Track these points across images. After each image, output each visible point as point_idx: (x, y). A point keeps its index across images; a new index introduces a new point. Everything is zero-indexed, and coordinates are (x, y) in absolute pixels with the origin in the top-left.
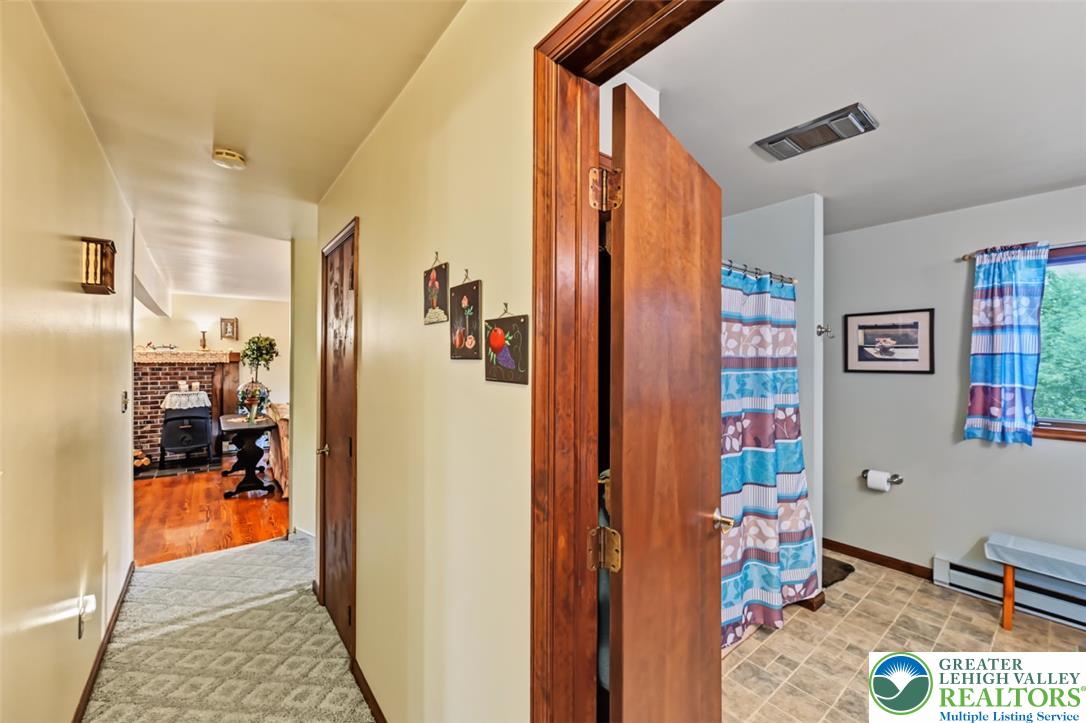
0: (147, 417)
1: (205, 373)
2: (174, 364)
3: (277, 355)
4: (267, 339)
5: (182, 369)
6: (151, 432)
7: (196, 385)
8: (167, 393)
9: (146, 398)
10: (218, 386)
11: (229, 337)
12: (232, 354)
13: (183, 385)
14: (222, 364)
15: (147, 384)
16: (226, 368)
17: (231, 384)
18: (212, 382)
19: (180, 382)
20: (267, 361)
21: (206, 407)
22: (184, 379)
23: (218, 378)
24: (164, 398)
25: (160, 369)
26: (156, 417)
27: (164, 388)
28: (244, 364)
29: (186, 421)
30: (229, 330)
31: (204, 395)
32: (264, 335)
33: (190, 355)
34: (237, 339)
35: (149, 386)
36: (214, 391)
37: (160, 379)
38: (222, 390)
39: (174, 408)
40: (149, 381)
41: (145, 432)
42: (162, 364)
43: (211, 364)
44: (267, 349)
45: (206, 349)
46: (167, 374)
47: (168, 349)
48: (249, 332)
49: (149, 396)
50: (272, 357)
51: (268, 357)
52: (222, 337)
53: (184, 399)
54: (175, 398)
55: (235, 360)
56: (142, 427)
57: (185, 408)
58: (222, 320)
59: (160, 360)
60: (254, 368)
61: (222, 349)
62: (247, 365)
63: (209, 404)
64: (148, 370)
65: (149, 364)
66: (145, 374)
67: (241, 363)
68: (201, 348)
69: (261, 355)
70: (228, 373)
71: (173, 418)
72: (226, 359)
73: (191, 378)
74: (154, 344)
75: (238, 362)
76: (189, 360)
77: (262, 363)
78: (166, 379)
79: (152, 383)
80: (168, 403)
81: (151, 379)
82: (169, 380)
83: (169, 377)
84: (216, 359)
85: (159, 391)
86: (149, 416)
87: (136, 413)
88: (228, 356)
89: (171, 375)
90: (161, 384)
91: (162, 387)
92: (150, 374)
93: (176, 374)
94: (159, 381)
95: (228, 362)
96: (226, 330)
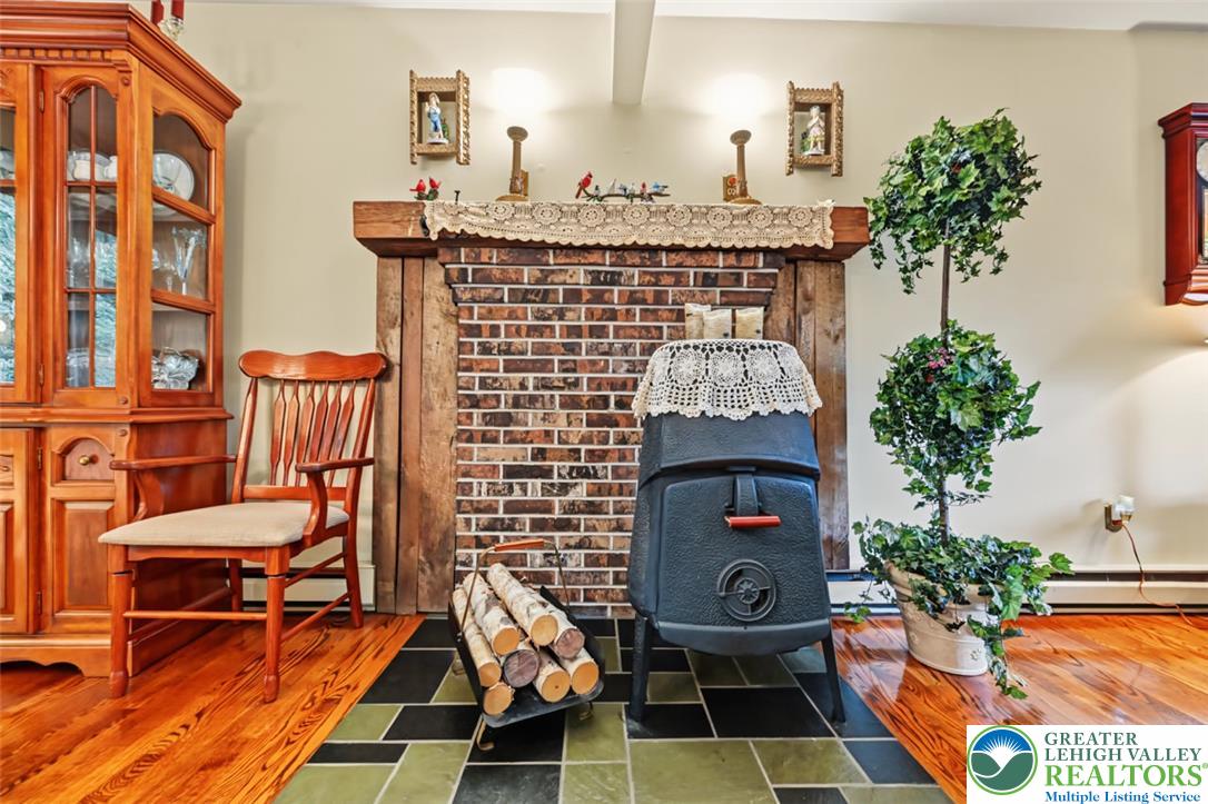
0: (577, 454)
1: (744, 298)
2: (657, 252)
5: (679, 279)
6: (593, 508)
7: (755, 315)
9: (576, 384)
11: (813, 162)
12: (838, 214)
14: (794, 264)
15: (578, 331)
16: (807, 282)
17: (821, 343)
25: (614, 279)
26: (602, 455)
27: (626, 349)
29: (746, 485)
30: (815, 133)
34: (839, 170)
35: (585, 342)
37: (613, 316)
39: (690, 412)
40: (583, 323)
41: (572, 508)
42: (621, 252)
43: (770, 257)
46: (633, 299)
47: (636, 202)
49: (585, 376)
52: (792, 162)
53: (727, 369)
54: (688, 366)
56: (564, 489)
58: (796, 95)
59: (617, 234)
64: (582, 278)
65: (584, 251)
66: (573, 296)
70: (811, 301)
72: (822, 236)
74: (603, 183)
76: (704, 235)
78: (629, 314)
79: (592, 331)
80: (661, 391)
81: (590, 315)
82: (638, 323)
83: (638, 308)
84: (788, 231)
85: (610, 359)
86: (584, 448)
87: (548, 434)
88: (828, 221)
89: (644, 301)
90: (616, 336)
91: (618, 343)
92: (586, 296)
93: (659, 298)
94: (611, 324)
95: (830, 243)
96: (805, 135)
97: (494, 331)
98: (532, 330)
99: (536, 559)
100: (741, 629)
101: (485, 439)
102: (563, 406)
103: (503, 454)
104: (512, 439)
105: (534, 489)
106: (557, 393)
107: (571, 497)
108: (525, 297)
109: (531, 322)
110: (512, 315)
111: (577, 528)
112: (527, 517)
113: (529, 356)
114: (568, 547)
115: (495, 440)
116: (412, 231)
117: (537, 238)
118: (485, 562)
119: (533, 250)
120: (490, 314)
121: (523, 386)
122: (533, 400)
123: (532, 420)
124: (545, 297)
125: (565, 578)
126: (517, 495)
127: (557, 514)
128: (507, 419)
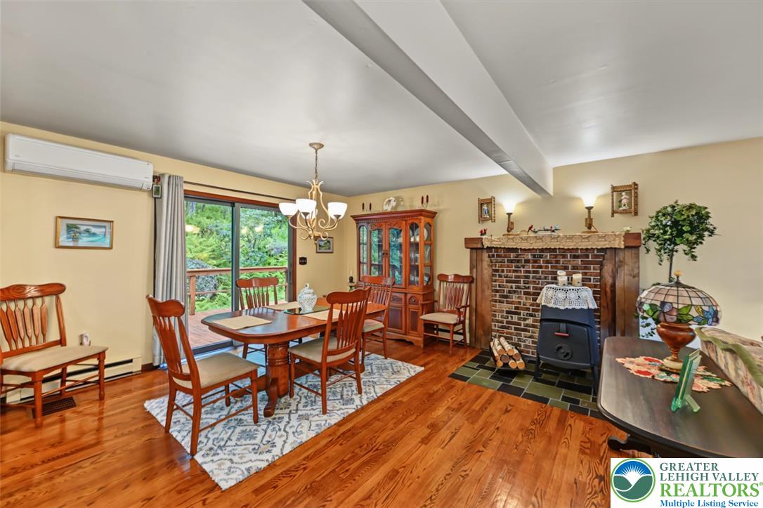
0: (528, 309)
1: (591, 263)
2: (554, 250)
3: (712, 233)
4: (691, 207)
5: (564, 257)
6: (532, 326)
7: (578, 277)
8: (548, 283)
9: (529, 288)
10: (609, 281)
11: (624, 212)
12: (628, 235)
13: (562, 276)
14: (615, 250)
15: (529, 272)
16: (621, 256)
17: (628, 278)
18: (600, 274)
19: (559, 272)
20: (692, 245)
21: (589, 309)
22: (565, 268)
23: (608, 268)
24: (541, 289)
25: (541, 256)
26: (537, 311)
27: (545, 278)
28: (648, 251)
29: (563, 326)
30: (624, 201)
31: (587, 293)
32: (684, 201)
33: (571, 238)
34: (636, 214)
35: (531, 275)
36: (603, 286)
37: (541, 267)
38: (613, 285)
39: (550, 306)
40: (531, 269)
41: (527, 325)
42: (542, 250)
43: (599, 250)
44: (691, 224)
45: (593, 229)
46: (548, 262)
47: (549, 233)
48: (655, 200)
49: (531, 286)
50: (701, 237)
51: (693, 238)
52: (613, 213)
53: (561, 295)
54: (550, 293)
55: (633, 243)
56: (525, 319)
57: (562, 308)
58: (614, 189)
59: (541, 245)
60: (665, 257)
61: (615, 229)
62: (653, 252)
63: (593, 305)
64: (529, 256)
65: (529, 250)
66: (527, 261)
67: (642, 249)
68: (586, 229)
69: (680, 233)
70: (622, 263)
71: (552, 319)
72: (619, 243)
73: (574, 268)
74: (536, 228)
75: (637, 247)
76: (571, 245)
77: (682, 247)
78: (547, 267)
79: (534, 272)
81: (533, 267)
82: (550, 269)
83: (550, 265)
84: (604, 243)
85: (540, 281)
86: (531, 307)
87: (519, 303)
88: (622, 239)
89: (551, 263)
90: (542, 273)
91: (543, 276)
92: (531, 261)
93: (557, 262)
94: (540, 270)
95: (623, 247)
96: (620, 201)
97: (503, 271)
98: (514, 271)
99: (515, 339)
100: (561, 361)
101: (500, 302)
102: (524, 294)
103: (505, 307)
104: (508, 303)
105: (515, 318)
106: (522, 290)
107: (527, 322)
108: (511, 261)
109: (514, 268)
110: (508, 267)
111: (529, 332)
112: (513, 326)
113: (513, 279)
114: (526, 337)
115: (503, 303)
116: (479, 246)
117: (514, 247)
118: (500, 337)
119: (515, 250)
120: (501, 266)
121: (512, 287)
122: (515, 292)
123: (514, 298)
124: (518, 261)
125: (526, 346)
126: (510, 319)
127: (522, 327)
128: (506, 297)
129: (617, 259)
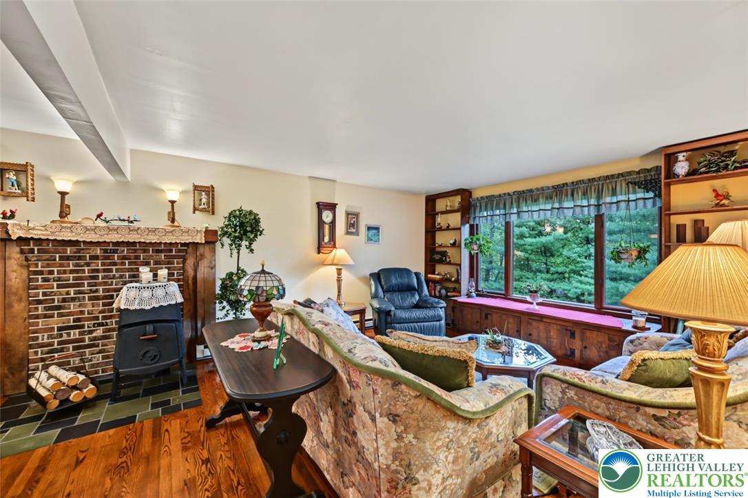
0: (97, 318)
1: (174, 257)
2: (134, 244)
3: (261, 232)
4: (251, 213)
5: (145, 251)
6: (104, 337)
7: (163, 273)
8: (125, 283)
9: (97, 291)
10: (191, 273)
11: (203, 210)
12: (207, 232)
13: (145, 273)
14: (196, 245)
15: (98, 271)
16: (201, 250)
17: (207, 270)
18: (183, 268)
19: (142, 269)
20: (251, 241)
21: (177, 304)
22: (147, 264)
23: (190, 262)
24: (119, 290)
25: (115, 251)
26: (110, 317)
27: (121, 277)
28: (223, 245)
29: (149, 328)
30: (204, 200)
31: (174, 288)
32: (246, 208)
33: (154, 231)
34: (213, 213)
35: (101, 275)
36: (185, 280)
37: (115, 264)
38: (195, 278)
39: (132, 308)
40: (100, 267)
41: (95, 339)
42: (117, 244)
43: (183, 245)
44: (251, 226)
45: (176, 224)
46: (124, 258)
47: (126, 223)
48: (225, 207)
49: (101, 288)
50: (256, 236)
51: (252, 236)
52: (195, 209)
53: (146, 294)
54: (133, 293)
55: (212, 238)
56: (91, 332)
57: (148, 308)
58: (196, 188)
59: (114, 237)
60: (235, 251)
61: (194, 224)
62: (227, 247)
63: (180, 299)
64: (98, 251)
65: (98, 244)
66: (94, 258)
67: (218, 245)
68: (170, 223)
69: (245, 232)
70: (202, 256)
71: (131, 322)
72: (200, 239)
73: (156, 263)
75: (214, 243)
76: (153, 239)
77: (244, 243)
78: (123, 264)
79: (105, 271)
80: (123, 301)
81: (103, 264)
82: (127, 266)
83: (127, 261)
84: (188, 237)
85: (114, 280)
86: (100, 315)
87: (82, 312)
88: (203, 234)
89: (130, 259)
90: (116, 272)
91: (117, 275)
92: (101, 258)
93: (137, 257)
94: (114, 268)
95: (204, 242)
96: (201, 200)
97: (51, 272)
98: (72, 272)
99: (76, 361)
101: (45, 316)
102: (89, 300)
103: (56, 322)
104: (60, 315)
105: (75, 334)
106: (86, 296)
107: (94, 334)
108: (68, 258)
109: (71, 268)
110: (61, 265)
111: (98, 346)
112: (71, 346)
113: (71, 282)
114: (93, 354)
115: (52, 316)
117: (74, 239)
118: (45, 368)
119: (73, 243)
120: (48, 265)
121: (68, 293)
122: (73, 299)
123: (73, 307)
124: (80, 258)
125: (93, 366)
126: (65, 337)
127: (87, 342)
128: (58, 308)
129: (198, 253)
